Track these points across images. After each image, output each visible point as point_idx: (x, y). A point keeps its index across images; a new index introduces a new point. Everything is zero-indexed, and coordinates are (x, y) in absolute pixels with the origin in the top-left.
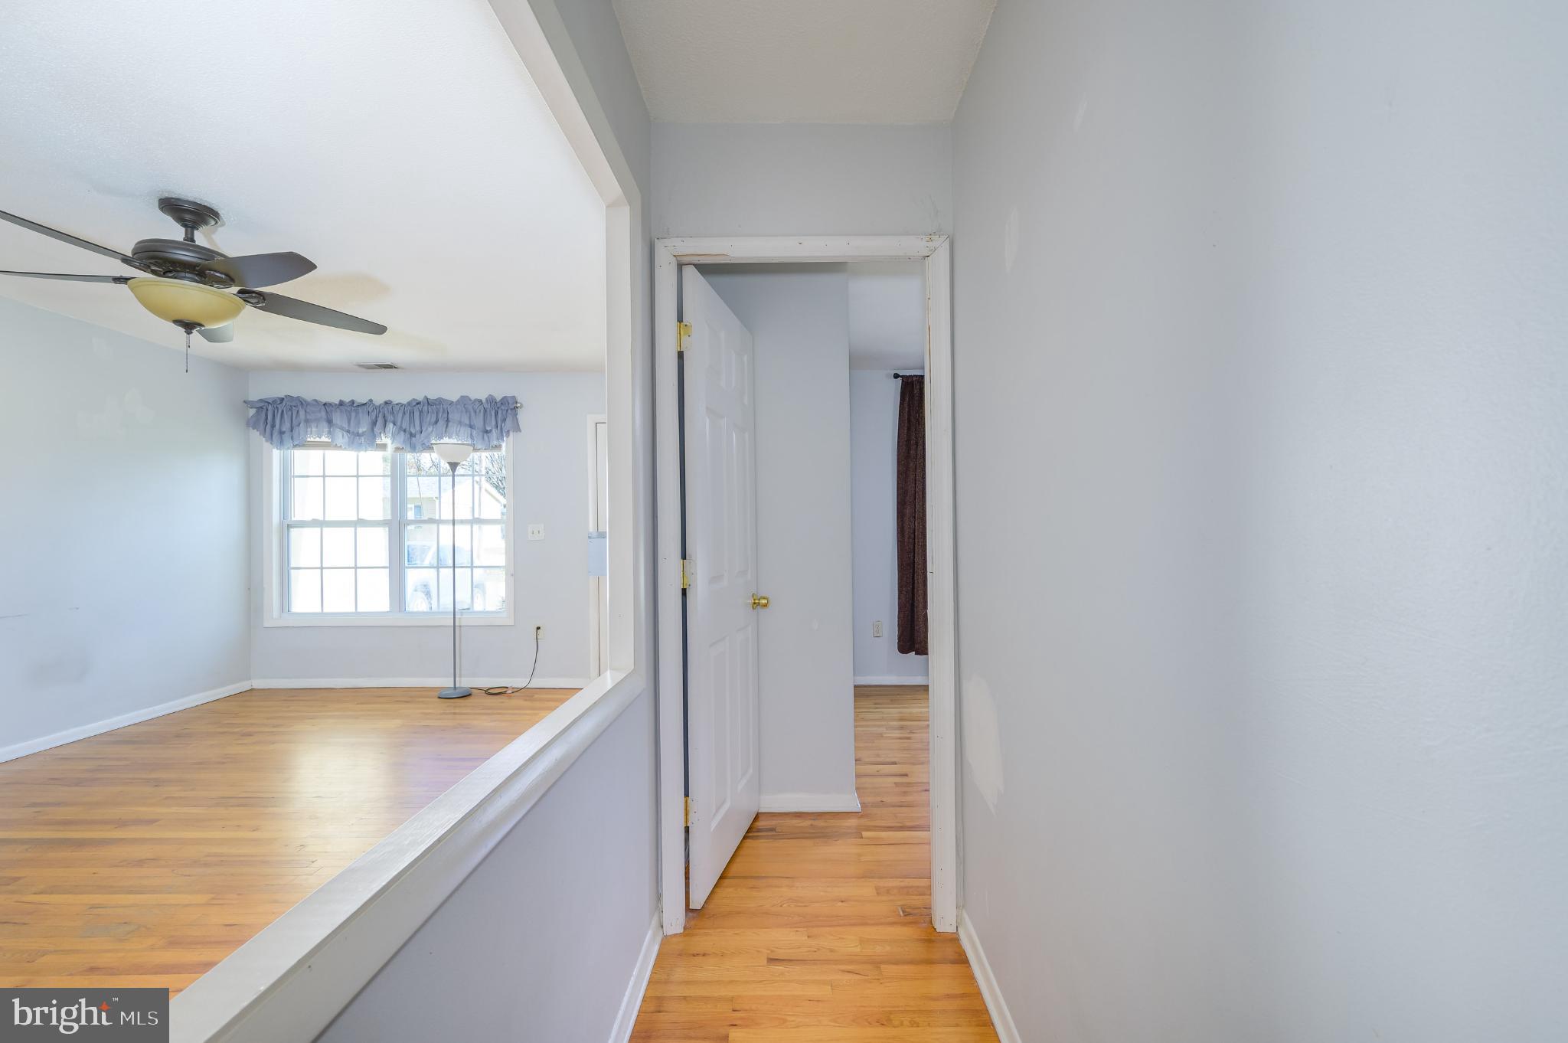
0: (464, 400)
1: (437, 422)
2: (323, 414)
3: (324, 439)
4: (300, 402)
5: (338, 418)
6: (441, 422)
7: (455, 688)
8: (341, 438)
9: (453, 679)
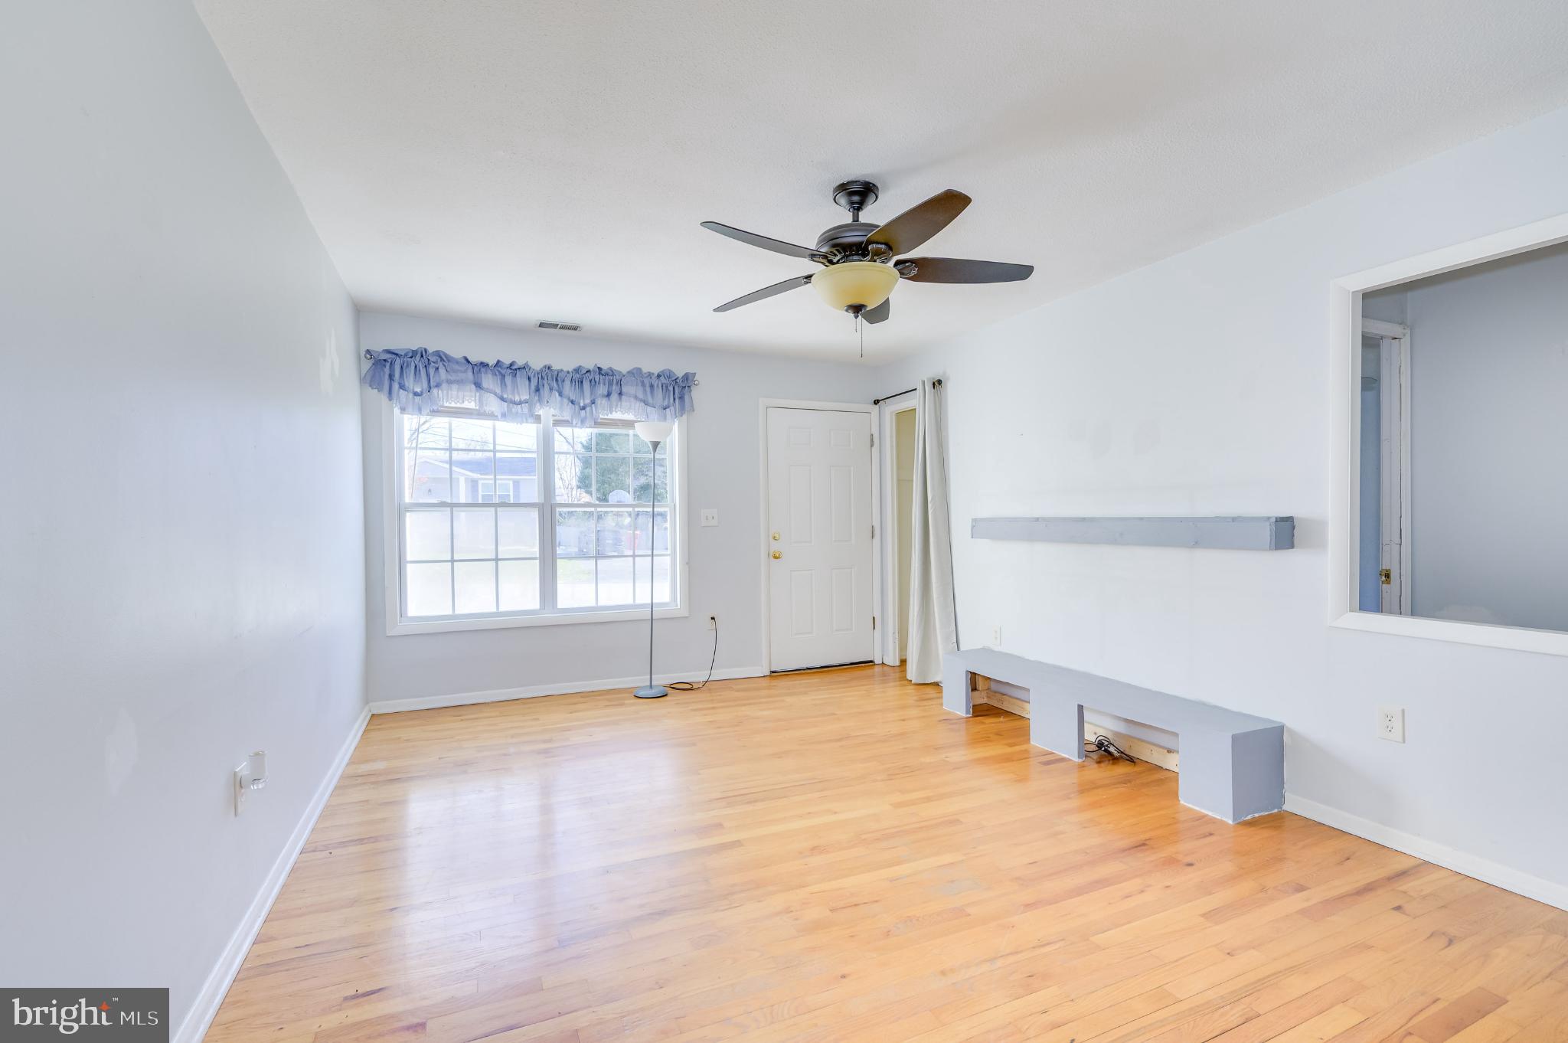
0: (636, 373)
1: (609, 395)
2: (470, 374)
3: (471, 405)
4: (441, 357)
5: (488, 381)
6: (614, 396)
7: (651, 686)
8: (493, 405)
9: (649, 677)
